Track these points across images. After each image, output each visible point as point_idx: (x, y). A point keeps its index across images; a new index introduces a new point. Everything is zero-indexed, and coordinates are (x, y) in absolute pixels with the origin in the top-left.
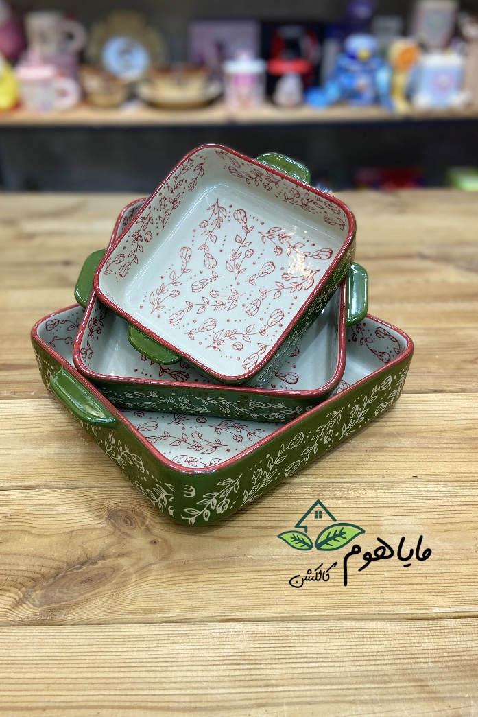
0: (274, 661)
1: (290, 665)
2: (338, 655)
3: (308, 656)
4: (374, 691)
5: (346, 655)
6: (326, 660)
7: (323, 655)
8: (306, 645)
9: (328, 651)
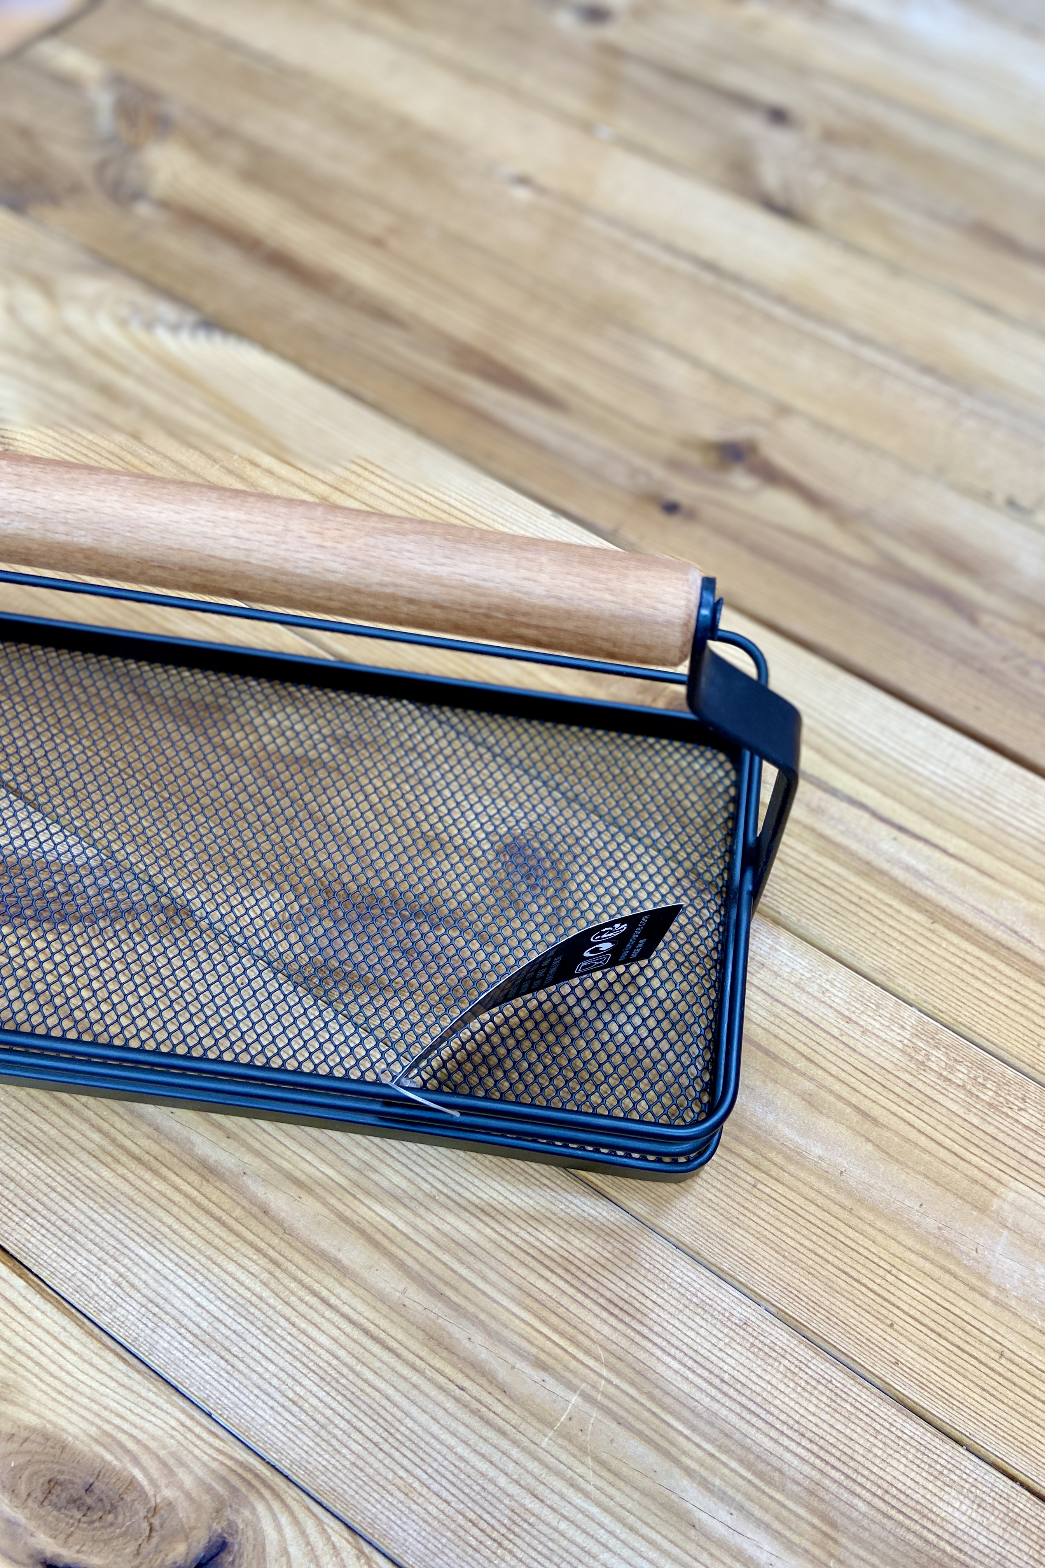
0: (611, 1307)
1: (632, 1334)
2: (726, 1377)
3: (673, 1340)
4: (740, 1482)
5: (739, 1386)
6: (700, 1370)
7: (699, 1359)
8: (685, 1319)
9: (713, 1358)
